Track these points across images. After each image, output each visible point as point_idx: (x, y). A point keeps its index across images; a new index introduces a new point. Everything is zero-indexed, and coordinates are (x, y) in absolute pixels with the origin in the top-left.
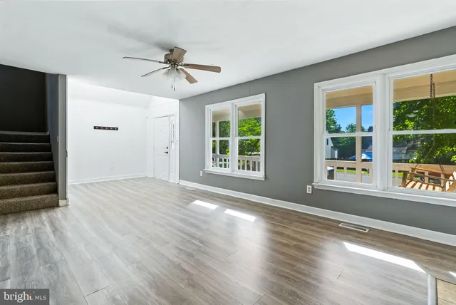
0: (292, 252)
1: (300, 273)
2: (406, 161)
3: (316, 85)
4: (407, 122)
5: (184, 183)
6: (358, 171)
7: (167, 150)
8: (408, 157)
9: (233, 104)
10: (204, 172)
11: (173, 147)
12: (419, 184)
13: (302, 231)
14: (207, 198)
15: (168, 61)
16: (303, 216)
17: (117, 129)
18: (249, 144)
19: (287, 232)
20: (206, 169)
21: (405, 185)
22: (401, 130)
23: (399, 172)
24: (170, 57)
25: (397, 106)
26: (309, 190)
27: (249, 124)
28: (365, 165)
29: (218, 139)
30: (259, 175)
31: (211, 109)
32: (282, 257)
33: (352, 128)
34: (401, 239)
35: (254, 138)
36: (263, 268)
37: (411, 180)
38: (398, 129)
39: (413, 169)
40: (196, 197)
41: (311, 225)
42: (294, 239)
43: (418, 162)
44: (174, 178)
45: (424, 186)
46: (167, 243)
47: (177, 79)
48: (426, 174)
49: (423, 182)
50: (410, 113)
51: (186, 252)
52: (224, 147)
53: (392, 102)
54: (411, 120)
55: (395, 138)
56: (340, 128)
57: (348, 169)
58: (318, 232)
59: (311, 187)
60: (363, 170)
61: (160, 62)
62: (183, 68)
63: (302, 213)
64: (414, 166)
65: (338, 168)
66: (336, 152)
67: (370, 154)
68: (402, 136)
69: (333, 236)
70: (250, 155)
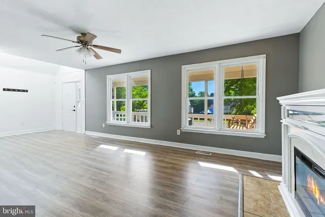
0: (170, 171)
1: (175, 182)
2: (230, 114)
3: (183, 67)
4: (231, 91)
5: (89, 133)
6: (206, 120)
7: (74, 109)
8: (231, 111)
9: (128, 75)
10: (106, 124)
11: (79, 106)
12: (236, 126)
13: (175, 158)
14: (109, 142)
15: (80, 41)
16: (175, 149)
17: (27, 91)
18: (137, 104)
19: (166, 160)
20: (107, 122)
21: (229, 127)
22: (228, 96)
23: (227, 120)
24: (82, 39)
25: (226, 82)
26: (178, 132)
27: (138, 90)
28: (210, 116)
29: (115, 100)
30: (147, 125)
31: (111, 78)
32: (164, 175)
33: (202, 94)
34: (228, 157)
35: (141, 100)
36: (151, 183)
37: (232, 124)
38: (227, 96)
39: (233, 118)
40: (101, 142)
41: (180, 154)
42: (171, 163)
43: (236, 114)
44: (81, 130)
45: (238, 127)
46: (83, 176)
47: (87, 55)
48: (240, 120)
49: (238, 125)
50: (232, 86)
51: (98, 180)
52: (120, 106)
53: (224, 79)
54: (233, 89)
55: (225, 100)
56: (195, 94)
57: (200, 119)
58: (184, 158)
59: (179, 131)
60: (208, 119)
61: (73, 42)
62: (92, 48)
63: (174, 147)
64: (233, 116)
65: (195, 119)
66: (192, 109)
67: (212, 110)
68: (228, 99)
69: (193, 159)
70: (138, 111)
